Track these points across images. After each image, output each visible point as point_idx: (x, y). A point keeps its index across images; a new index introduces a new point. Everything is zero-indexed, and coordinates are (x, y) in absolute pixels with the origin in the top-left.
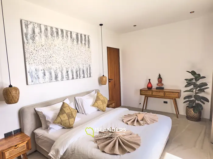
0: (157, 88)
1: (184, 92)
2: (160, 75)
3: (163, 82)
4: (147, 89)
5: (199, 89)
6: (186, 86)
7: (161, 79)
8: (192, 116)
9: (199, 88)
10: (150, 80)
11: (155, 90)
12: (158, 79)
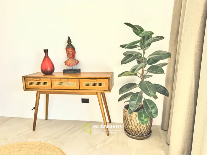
0: (65, 72)
1: (119, 76)
2: (69, 41)
3: (78, 57)
4: (42, 75)
5: (149, 68)
6: (123, 62)
7: (73, 49)
8: (136, 130)
9: (148, 66)
10: (46, 51)
11: (62, 75)
12: (67, 49)
